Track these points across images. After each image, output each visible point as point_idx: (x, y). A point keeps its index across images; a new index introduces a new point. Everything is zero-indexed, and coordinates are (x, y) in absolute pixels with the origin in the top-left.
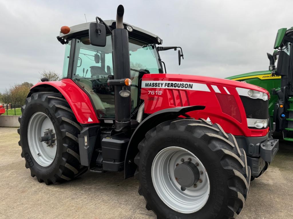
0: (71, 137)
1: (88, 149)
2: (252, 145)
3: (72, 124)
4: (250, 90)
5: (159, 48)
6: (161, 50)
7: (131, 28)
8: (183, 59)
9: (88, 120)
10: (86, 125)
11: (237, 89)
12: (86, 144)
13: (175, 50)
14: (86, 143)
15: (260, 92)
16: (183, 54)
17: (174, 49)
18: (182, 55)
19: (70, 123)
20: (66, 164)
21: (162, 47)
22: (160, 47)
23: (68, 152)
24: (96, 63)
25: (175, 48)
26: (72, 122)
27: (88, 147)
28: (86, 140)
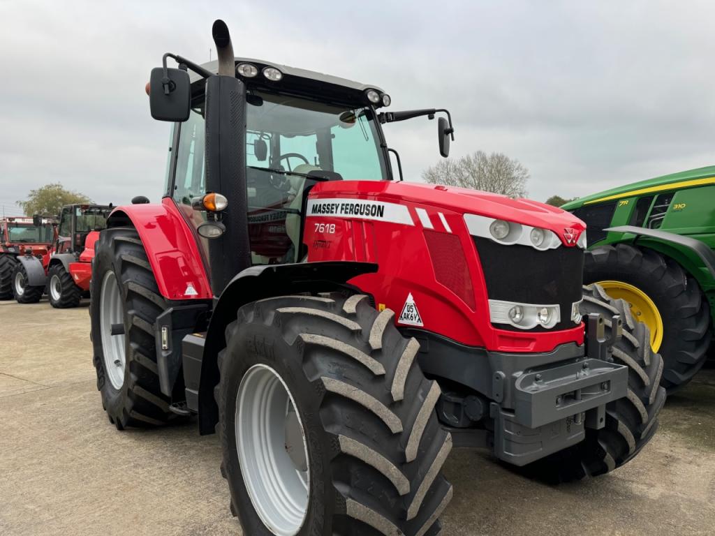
0: (145, 329)
1: (168, 357)
2: (500, 375)
3: (151, 299)
4: (494, 220)
5: (384, 116)
6: (389, 121)
7: (277, 71)
8: (453, 139)
9: (184, 292)
10: (179, 302)
11: (466, 217)
12: (165, 346)
13: (431, 118)
14: (164, 344)
15: (523, 226)
16: (453, 126)
17: (427, 116)
18: (451, 131)
19: (147, 296)
20: (136, 387)
21: (392, 113)
22: (387, 113)
23: (136, 360)
24: (259, 160)
25: (430, 113)
26: (150, 296)
27: (170, 352)
28: (165, 337)
